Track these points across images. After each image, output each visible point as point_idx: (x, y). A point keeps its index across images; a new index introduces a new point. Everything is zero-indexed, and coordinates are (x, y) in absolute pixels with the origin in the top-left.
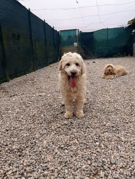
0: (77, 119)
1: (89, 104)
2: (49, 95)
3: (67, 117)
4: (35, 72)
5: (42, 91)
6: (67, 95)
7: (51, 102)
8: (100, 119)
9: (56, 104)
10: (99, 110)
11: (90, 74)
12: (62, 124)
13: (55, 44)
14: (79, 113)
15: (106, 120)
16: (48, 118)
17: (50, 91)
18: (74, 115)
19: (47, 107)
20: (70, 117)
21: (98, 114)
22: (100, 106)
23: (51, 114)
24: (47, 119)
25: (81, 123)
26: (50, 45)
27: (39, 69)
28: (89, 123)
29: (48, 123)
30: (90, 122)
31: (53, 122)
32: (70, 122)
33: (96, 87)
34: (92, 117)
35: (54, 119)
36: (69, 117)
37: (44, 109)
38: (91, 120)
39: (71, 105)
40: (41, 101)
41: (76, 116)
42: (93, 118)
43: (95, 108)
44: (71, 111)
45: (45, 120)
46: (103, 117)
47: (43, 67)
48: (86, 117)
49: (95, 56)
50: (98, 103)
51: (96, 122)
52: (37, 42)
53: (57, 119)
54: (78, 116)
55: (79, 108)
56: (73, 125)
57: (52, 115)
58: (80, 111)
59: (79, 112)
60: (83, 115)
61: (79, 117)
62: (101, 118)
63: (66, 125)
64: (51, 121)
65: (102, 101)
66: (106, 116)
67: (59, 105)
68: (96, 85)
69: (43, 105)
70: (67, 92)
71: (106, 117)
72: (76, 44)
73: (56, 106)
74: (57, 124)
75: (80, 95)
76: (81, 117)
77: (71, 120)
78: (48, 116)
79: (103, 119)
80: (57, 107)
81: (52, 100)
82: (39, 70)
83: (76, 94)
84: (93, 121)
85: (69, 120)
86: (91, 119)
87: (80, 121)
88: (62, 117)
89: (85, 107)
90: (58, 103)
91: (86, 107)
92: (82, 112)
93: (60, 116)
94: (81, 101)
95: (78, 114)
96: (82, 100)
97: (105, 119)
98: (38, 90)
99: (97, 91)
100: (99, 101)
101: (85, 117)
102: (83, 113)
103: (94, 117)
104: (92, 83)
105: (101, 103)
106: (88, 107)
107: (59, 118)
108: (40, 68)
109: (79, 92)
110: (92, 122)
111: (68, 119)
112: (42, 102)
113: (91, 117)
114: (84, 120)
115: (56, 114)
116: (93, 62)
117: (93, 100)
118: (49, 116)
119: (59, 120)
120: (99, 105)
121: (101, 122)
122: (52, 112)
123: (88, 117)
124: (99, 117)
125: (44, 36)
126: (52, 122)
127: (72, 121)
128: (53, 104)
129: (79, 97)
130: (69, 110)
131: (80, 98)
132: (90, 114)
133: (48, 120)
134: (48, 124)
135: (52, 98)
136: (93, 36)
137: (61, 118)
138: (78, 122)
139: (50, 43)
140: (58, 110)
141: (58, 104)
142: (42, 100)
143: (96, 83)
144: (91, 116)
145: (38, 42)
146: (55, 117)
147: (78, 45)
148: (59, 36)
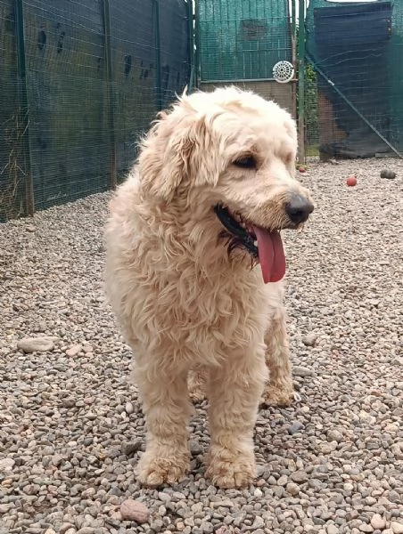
0: (211, 489)
1: (306, 409)
2: (74, 349)
3: (153, 480)
4: (28, 220)
5: (43, 324)
6: (165, 343)
7: (81, 387)
8: (357, 497)
9: (103, 401)
10: (361, 445)
11: (353, 237)
12: (116, 516)
13: (164, 64)
14: (225, 453)
15: (392, 505)
16: (38, 479)
17: (89, 325)
18: (198, 466)
19: (50, 415)
20: (171, 480)
21: (347, 467)
22: (374, 419)
23: (57, 458)
24: (27, 488)
25: (229, 519)
26: (127, 70)
27: (57, 202)
28: (282, 517)
29: (32, 509)
30: (287, 513)
31: (65, 504)
32: (163, 510)
33: (368, 313)
34: (310, 486)
35: (74, 489)
36: (165, 475)
37: (26, 428)
38: (295, 500)
39: (177, 403)
40: (24, 379)
41: (210, 470)
42: (311, 491)
43: (337, 433)
44: (181, 444)
45: (17, 493)
46: (375, 483)
47: (83, 196)
48: (272, 479)
49: (395, 142)
50: (359, 405)
51: (325, 515)
52: (51, 46)
53: (91, 490)
54: (223, 472)
55: (230, 422)
56: (180, 525)
57: (68, 465)
58: (235, 440)
59: (231, 450)
60: (255, 470)
61: (227, 480)
62: (363, 488)
63: (139, 524)
64: (55, 500)
65: (388, 395)
66: (393, 480)
67: (119, 407)
68: (375, 302)
69: (25, 401)
70: (162, 323)
71: (393, 487)
72: (284, 70)
73: (101, 410)
74: (79, 519)
75: (240, 342)
76: (241, 477)
77: (177, 495)
78: (39, 468)
79: (370, 500)
80: (108, 421)
81: (89, 376)
82: (54, 211)
83: (217, 335)
84: (305, 507)
85: (161, 494)
86: (296, 495)
87: (229, 502)
88: (120, 477)
89: (281, 423)
90: (120, 393)
91: (286, 426)
92: (248, 446)
93: (110, 468)
94: (244, 377)
95: (222, 459)
96: (246, 371)
97: (384, 500)
98: (21, 319)
99: (371, 333)
100: (372, 389)
101: (262, 481)
102: (253, 455)
103: (316, 483)
104: (353, 289)
105: (378, 404)
106: (298, 423)
107: (104, 480)
108: (63, 201)
109: (235, 323)
110: (301, 513)
111: (160, 488)
112: (24, 386)
113: (299, 483)
114: (256, 500)
115: (92, 459)
116: (384, 175)
117: (335, 385)
118: (46, 467)
119: (101, 492)
120: (363, 414)
121: (354, 513)
122: (72, 443)
123: (284, 479)
124: (349, 486)
125: (97, 20)
126: (58, 507)
127: (182, 503)
128: (90, 400)
129: (234, 355)
130: (166, 436)
131: (240, 358)
132: (300, 463)
133: (36, 493)
134: (32, 515)
135: (93, 368)
136: (389, 25)
137: (115, 485)
138: (216, 508)
139: (129, 59)
140: (108, 435)
141: (118, 401)
142: (29, 373)
143: (374, 290)
144: (302, 475)
145: (59, 51)
146: (82, 477)
147: (297, 75)
148: (189, 24)
